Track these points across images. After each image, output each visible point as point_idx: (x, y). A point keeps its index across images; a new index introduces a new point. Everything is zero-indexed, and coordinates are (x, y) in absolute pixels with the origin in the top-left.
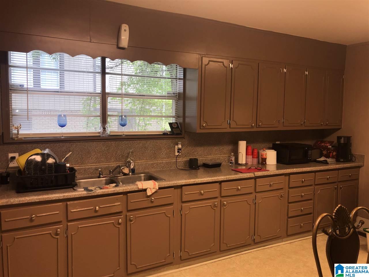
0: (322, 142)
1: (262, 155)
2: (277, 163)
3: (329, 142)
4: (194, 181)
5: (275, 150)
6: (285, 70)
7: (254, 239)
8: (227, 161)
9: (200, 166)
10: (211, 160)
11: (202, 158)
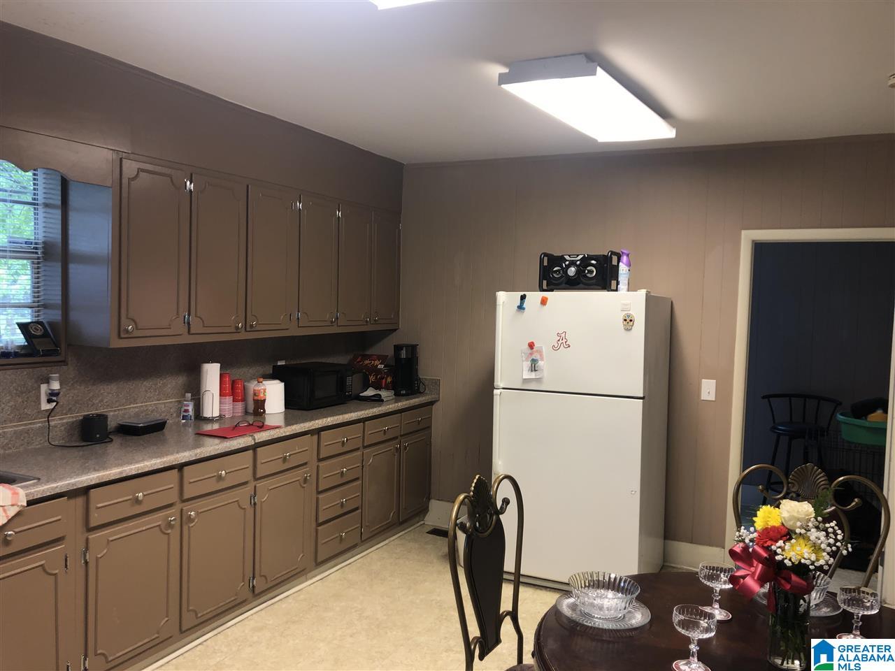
0: (365, 357)
1: (255, 394)
2: (286, 408)
3: (379, 357)
4: (121, 473)
5: (282, 381)
6: (300, 205)
7: (253, 587)
8: (175, 415)
9: (110, 432)
10: (137, 415)
11: (115, 411)
